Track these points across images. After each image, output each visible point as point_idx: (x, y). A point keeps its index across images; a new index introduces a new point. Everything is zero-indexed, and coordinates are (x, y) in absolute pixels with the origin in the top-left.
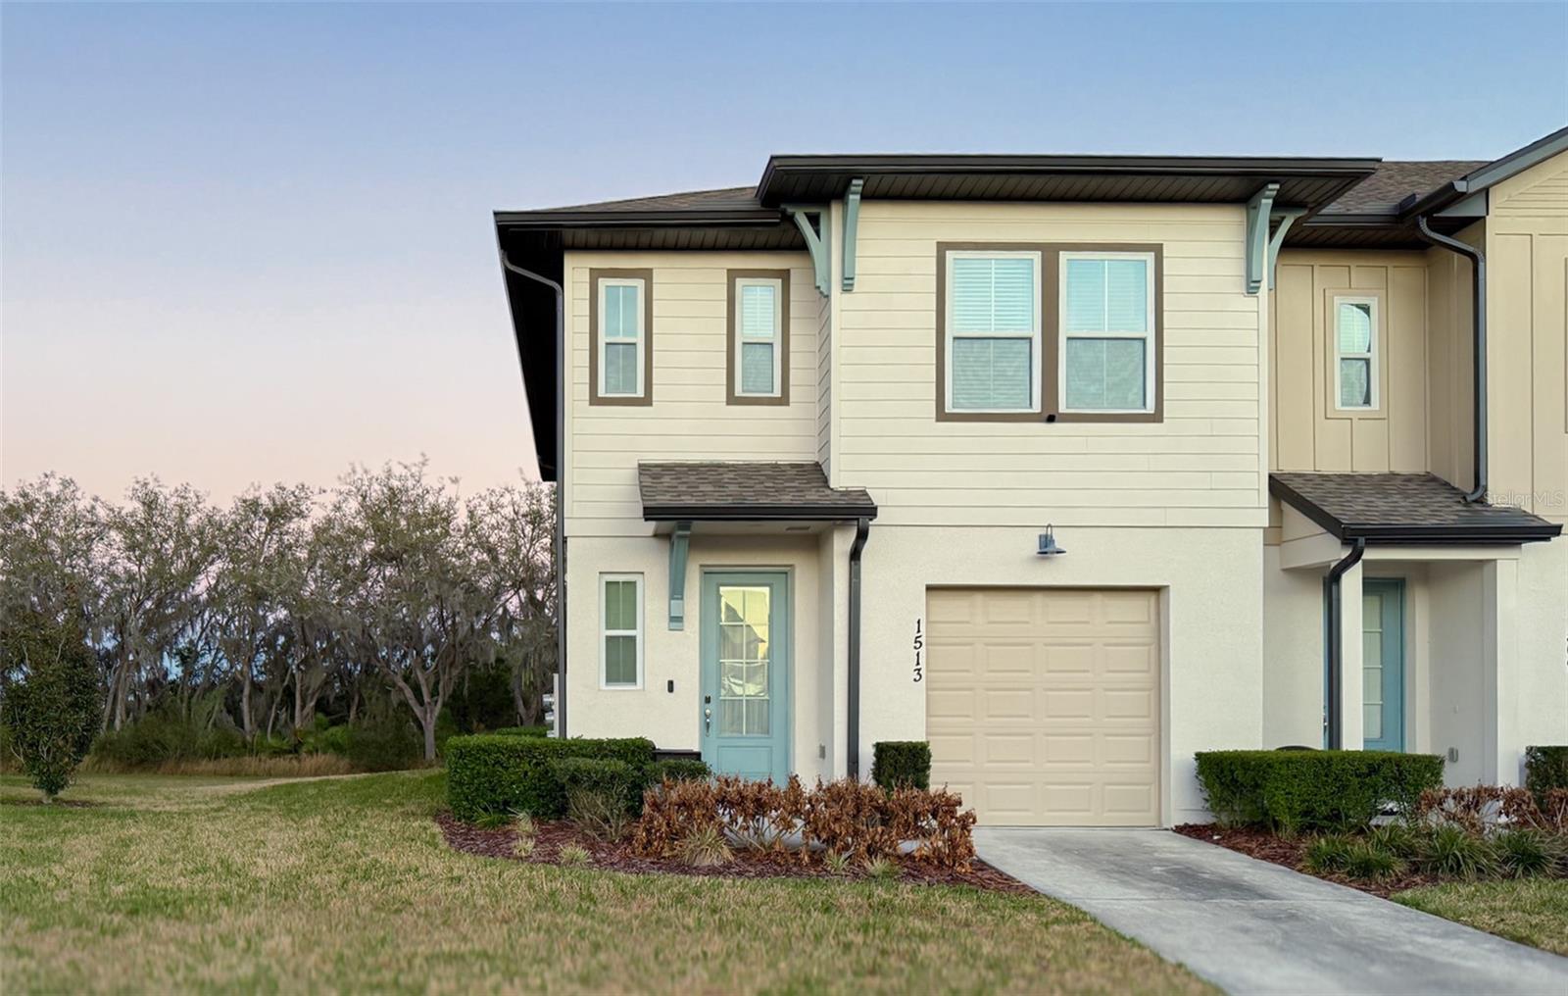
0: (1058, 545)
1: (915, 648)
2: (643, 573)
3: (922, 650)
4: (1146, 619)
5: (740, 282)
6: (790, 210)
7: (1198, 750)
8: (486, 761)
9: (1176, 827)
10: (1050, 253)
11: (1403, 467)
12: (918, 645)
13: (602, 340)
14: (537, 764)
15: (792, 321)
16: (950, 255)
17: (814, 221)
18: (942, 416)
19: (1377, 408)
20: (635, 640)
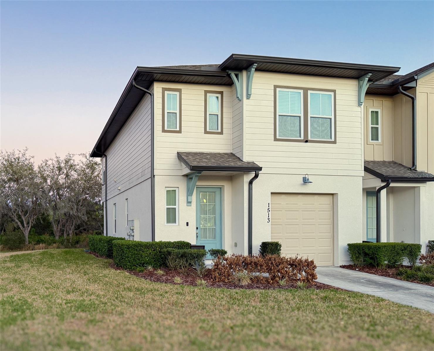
0: (310, 180)
1: (268, 212)
2: (178, 187)
3: (270, 213)
4: (329, 203)
5: (208, 95)
6: (230, 72)
7: (349, 243)
8: (137, 250)
9: (340, 266)
10: (306, 90)
11: (387, 159)
12: (269, 211)
13: (166, 111)
14: (154, 250)
15: (224, 108)
16: (278, 90)
17: (237, 76)
18: (276, 139)
19: (380, 142)
20: (176, 209)
